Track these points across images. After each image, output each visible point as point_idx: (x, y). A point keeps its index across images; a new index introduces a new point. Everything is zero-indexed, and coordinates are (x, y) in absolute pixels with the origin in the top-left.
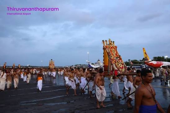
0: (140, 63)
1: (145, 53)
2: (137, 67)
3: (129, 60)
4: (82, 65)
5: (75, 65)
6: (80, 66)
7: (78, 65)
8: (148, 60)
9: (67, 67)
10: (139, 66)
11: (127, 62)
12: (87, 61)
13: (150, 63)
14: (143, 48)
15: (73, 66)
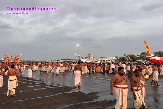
0: (138, 58)
1: (147, 47)
2: (135, 63)
3: (125, 55)
4: (70, 60)
5: (62, 60)
6: (67, 60)
7: (65, 59)
8: (150, 55)
9: (53, 61)
10: (137, 63)
11: (123, 56)
12: (76, 55)
13: (153, 58)
14: (145, 41)
15: (59, 60)
